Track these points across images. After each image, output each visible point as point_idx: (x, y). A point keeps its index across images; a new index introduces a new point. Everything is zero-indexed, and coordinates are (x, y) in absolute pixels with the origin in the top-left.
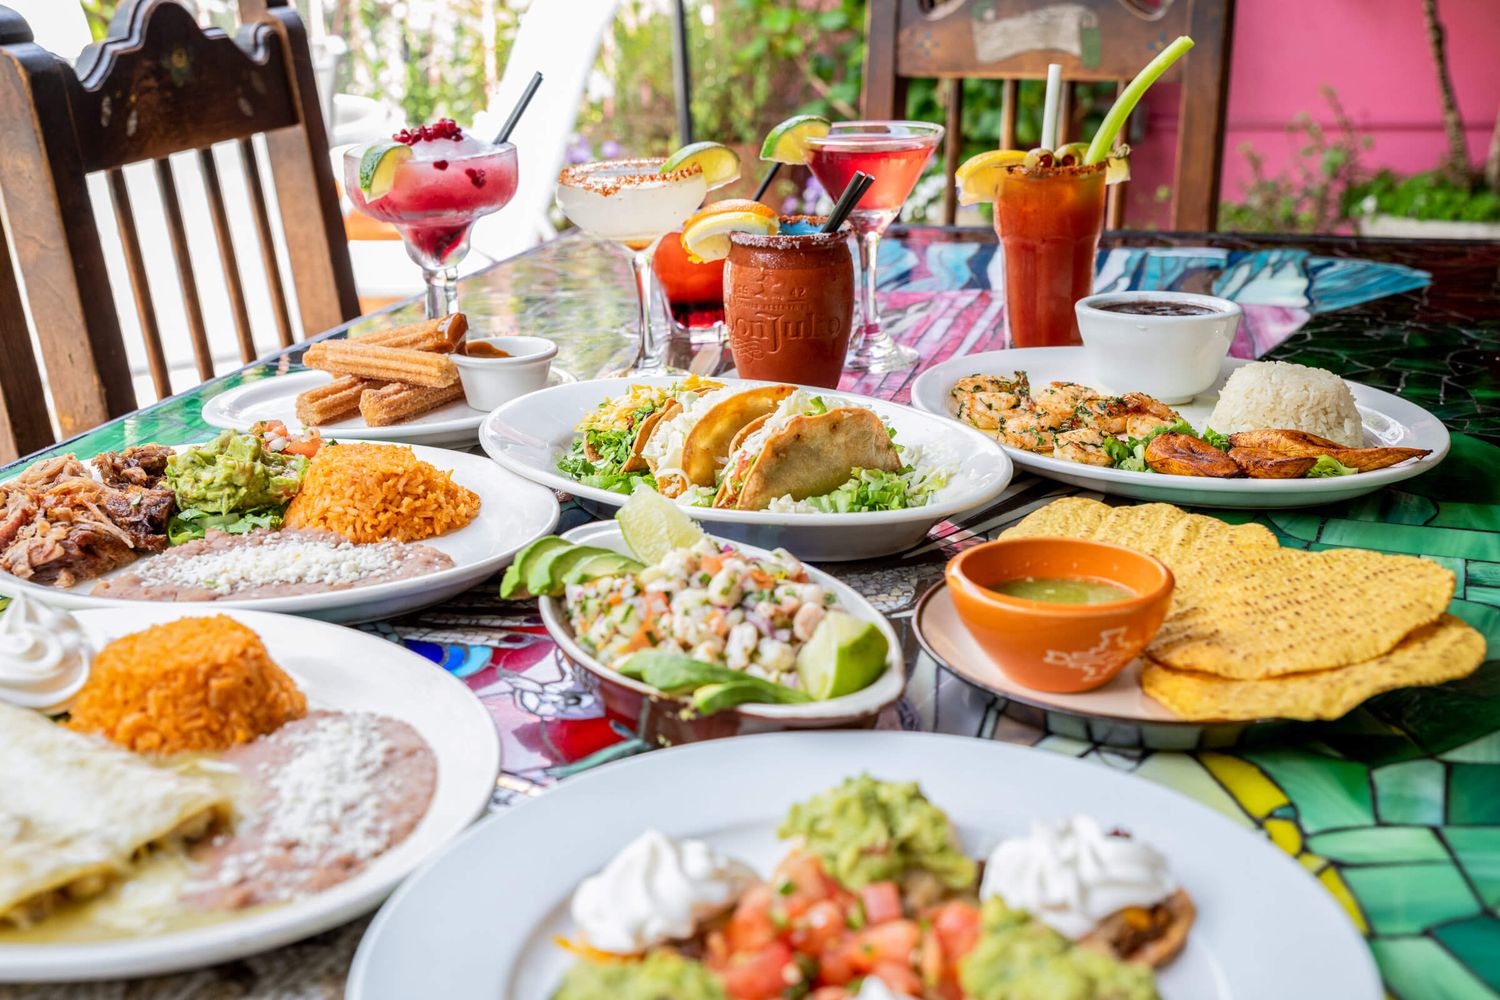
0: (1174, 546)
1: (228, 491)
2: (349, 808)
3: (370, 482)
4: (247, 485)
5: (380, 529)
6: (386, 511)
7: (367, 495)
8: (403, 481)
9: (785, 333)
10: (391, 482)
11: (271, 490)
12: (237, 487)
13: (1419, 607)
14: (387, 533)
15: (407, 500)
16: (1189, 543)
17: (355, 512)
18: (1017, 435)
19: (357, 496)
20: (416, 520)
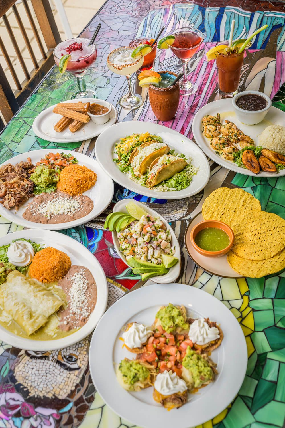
0: (240, 207)
1: (45, 184)
2: (83, 302)
3: (74, 182)
4: (48, 182)
5: (77, 192)
6: (78, 188)
7: (74, 185)
8: (81, 181)
9: (163, 107)
10: (78, 182)
11: (53, 181)
12: (46, 183)
13: (281, 245)
14: (78, 193)
15: (82, 185)
16: (243, 206)
17: (72, 189)
18: (214, 146)
19: (72, 186)
20: (84, 188)
